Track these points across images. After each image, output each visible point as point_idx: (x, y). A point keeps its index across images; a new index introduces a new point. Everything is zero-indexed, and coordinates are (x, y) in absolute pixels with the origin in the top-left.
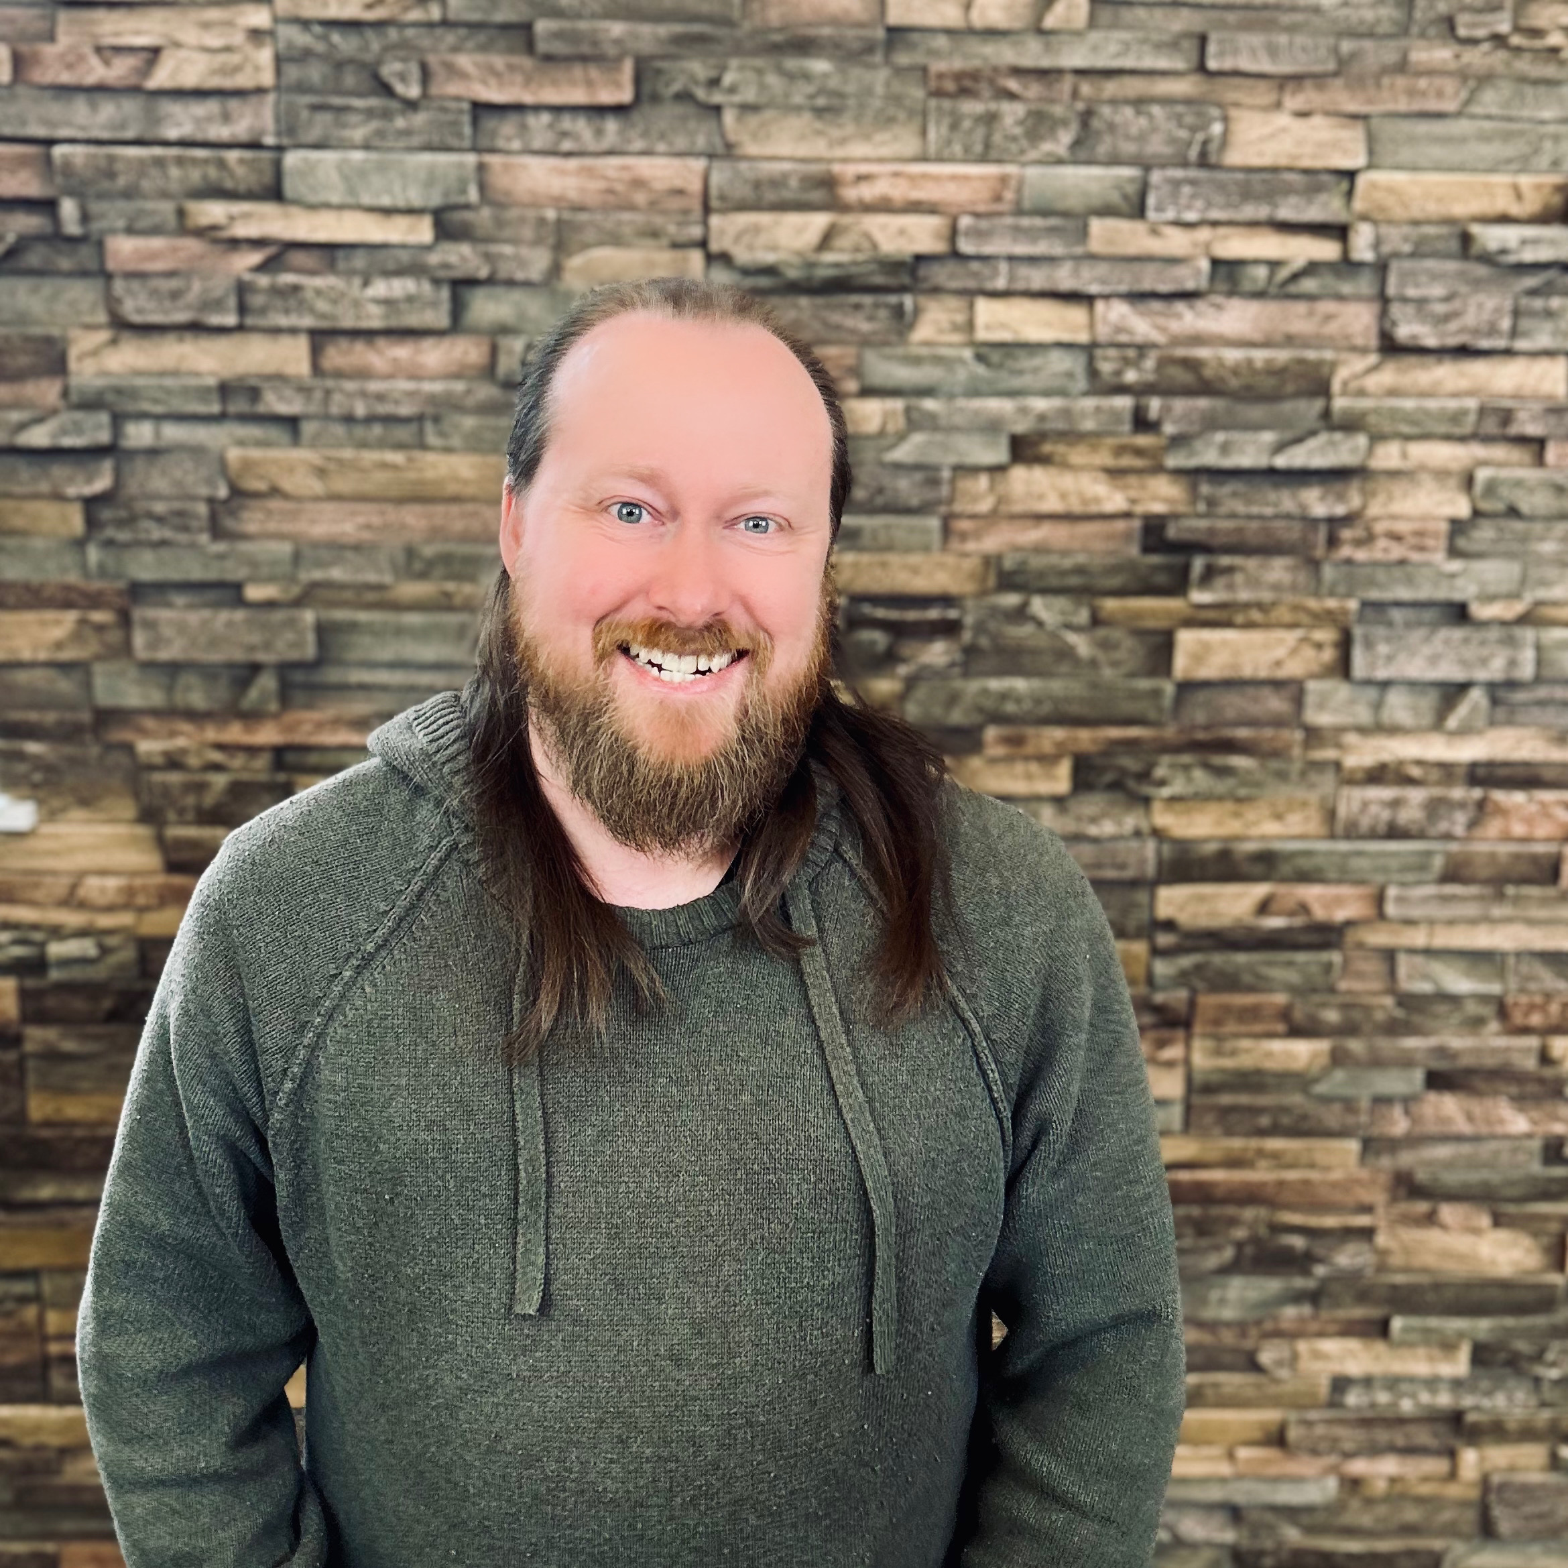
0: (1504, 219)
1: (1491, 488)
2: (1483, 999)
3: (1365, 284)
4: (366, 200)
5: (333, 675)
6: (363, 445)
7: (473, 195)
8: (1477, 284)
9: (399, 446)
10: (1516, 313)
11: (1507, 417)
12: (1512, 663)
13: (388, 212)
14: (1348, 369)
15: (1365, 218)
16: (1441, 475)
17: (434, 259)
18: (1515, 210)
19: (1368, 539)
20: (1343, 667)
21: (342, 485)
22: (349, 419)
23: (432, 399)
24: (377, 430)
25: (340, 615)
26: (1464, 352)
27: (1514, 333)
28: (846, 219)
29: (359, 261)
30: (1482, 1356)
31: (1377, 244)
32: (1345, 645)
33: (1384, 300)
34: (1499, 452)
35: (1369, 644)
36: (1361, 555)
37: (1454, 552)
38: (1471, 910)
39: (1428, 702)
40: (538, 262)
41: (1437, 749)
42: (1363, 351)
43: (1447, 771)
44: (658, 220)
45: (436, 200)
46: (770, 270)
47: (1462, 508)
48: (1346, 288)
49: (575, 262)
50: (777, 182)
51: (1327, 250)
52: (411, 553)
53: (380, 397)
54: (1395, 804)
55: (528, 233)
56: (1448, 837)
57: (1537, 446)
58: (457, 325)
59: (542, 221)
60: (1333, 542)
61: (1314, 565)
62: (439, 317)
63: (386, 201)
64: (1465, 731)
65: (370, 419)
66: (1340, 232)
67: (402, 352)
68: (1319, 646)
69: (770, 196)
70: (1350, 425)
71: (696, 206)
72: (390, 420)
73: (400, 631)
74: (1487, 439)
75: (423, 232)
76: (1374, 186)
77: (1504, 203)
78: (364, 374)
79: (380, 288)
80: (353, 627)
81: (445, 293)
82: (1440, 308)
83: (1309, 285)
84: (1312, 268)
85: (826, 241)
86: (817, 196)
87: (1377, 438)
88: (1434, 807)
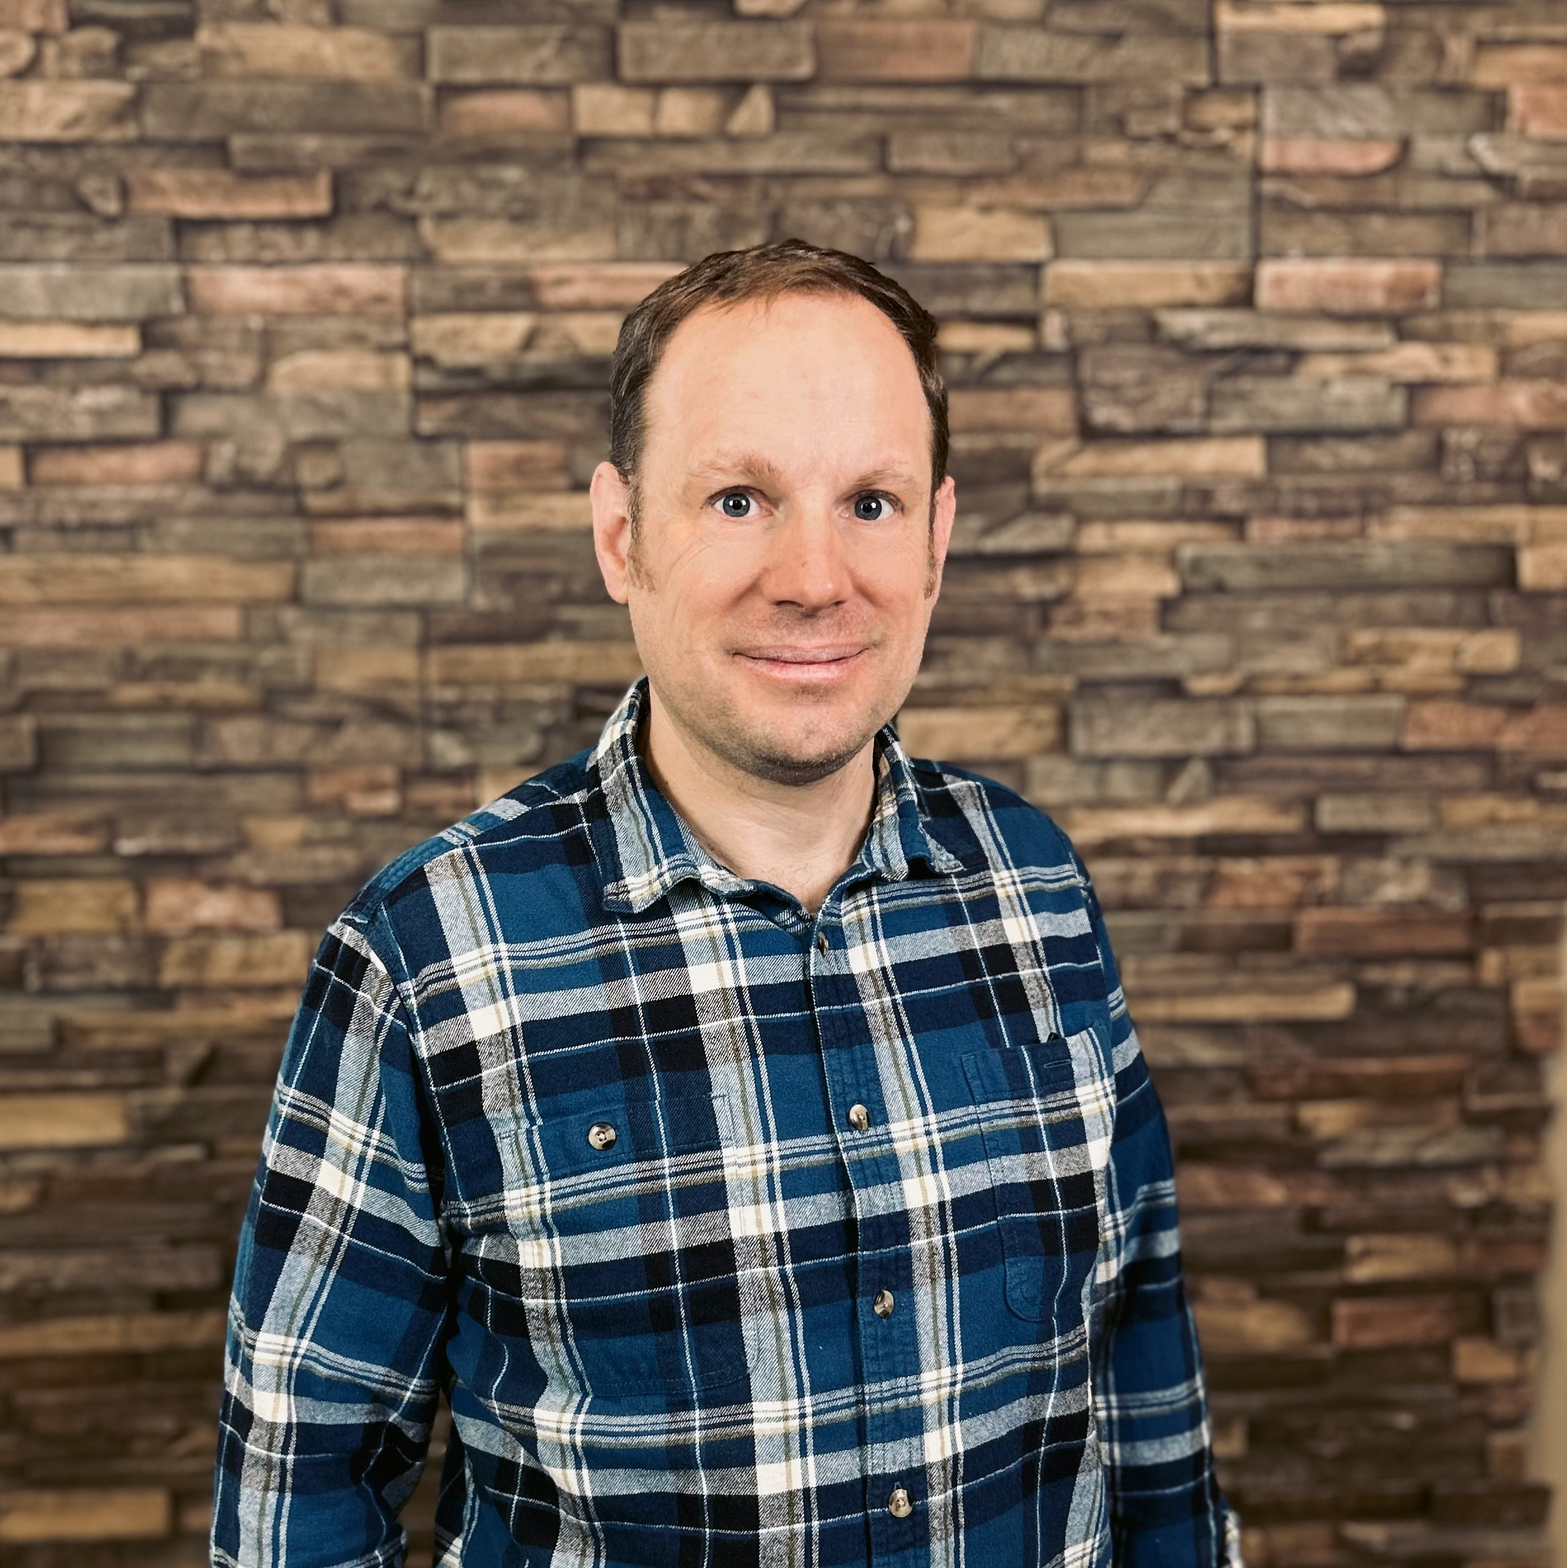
0: (1189, 306)
1: (1197, 565)
2: (1228, 1069)
3: (1058, 372)
4: (72, 311)
5: (54, 781)
6: (76, 551)
7: (176, 305)
8: (1168, 369)
9: (112, 551)
10: (1210, 396)
11: (1206, 495)
12: (1230, 736)
13: (93, 324)
14: (1050, 454)
15: (1055, 306)
16: (1147, 554)
17: (141, 368)
18: (1201, 296)
19: (1078, 619)
20: (1062, 745)
21: (58, 590)
22: (61, 528)
23: (145, 505)
24: (90, 539)
25: (60, 721)
26: (1159, 435)
27: (1208, 414)
28: (548, 321)
29: (67, 373)
30: (1256, 1433)
31: (1068, 332)
32: (1064, 722)
33: (1078, 387)
34: (1203, 530)
35: (1089, 721)
36: (1073, 634)
37: (1164, 627)
38: (1209, 980)
39: (1151, 776)
40: (245, 369)
41: (1163, 822)
42: (1060, 436)
43: (1174, 844)
44: (361, 326)
45: (140, 310)
46: (474, 372)
47: (1168, 584)
48: (1042, 375)
49: (283, 369)
50: (478, 287)
51: (1017, 339)
52: (129, 657)
53: (94, 505)
54: (1125, 878)
55: (233, 340)
56: (1180, 908)
57: (1236, 524)
58: (166, 431)
59: (246, 331)
60: (1046, 622)
61: (1027, 645)
62: (147, 424)
63: (90, 313)
64: (1189, 803)
65: (84, 527)
66: (1030, 321)
67: (113, 460)
68: (1039, 725)
69: (471, 299)
70: (1054, 507)
71: (397, 310)
72: (104, 528)
73: (122, 735)
74: (1191, 518)
75: (127, 342)
76: (1060, 278)
77: (1187, 290)
78: (75, 482)
79: (88, 398)
80: (71, 733)
81: (152, 404)
82: (1133, 393)
83: (1005, 374)
84: (1007, 357)
85: (530, 341)
86: (518, 298)
87: (1082, 520)
88: (1165, 880)
